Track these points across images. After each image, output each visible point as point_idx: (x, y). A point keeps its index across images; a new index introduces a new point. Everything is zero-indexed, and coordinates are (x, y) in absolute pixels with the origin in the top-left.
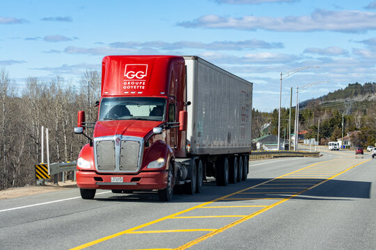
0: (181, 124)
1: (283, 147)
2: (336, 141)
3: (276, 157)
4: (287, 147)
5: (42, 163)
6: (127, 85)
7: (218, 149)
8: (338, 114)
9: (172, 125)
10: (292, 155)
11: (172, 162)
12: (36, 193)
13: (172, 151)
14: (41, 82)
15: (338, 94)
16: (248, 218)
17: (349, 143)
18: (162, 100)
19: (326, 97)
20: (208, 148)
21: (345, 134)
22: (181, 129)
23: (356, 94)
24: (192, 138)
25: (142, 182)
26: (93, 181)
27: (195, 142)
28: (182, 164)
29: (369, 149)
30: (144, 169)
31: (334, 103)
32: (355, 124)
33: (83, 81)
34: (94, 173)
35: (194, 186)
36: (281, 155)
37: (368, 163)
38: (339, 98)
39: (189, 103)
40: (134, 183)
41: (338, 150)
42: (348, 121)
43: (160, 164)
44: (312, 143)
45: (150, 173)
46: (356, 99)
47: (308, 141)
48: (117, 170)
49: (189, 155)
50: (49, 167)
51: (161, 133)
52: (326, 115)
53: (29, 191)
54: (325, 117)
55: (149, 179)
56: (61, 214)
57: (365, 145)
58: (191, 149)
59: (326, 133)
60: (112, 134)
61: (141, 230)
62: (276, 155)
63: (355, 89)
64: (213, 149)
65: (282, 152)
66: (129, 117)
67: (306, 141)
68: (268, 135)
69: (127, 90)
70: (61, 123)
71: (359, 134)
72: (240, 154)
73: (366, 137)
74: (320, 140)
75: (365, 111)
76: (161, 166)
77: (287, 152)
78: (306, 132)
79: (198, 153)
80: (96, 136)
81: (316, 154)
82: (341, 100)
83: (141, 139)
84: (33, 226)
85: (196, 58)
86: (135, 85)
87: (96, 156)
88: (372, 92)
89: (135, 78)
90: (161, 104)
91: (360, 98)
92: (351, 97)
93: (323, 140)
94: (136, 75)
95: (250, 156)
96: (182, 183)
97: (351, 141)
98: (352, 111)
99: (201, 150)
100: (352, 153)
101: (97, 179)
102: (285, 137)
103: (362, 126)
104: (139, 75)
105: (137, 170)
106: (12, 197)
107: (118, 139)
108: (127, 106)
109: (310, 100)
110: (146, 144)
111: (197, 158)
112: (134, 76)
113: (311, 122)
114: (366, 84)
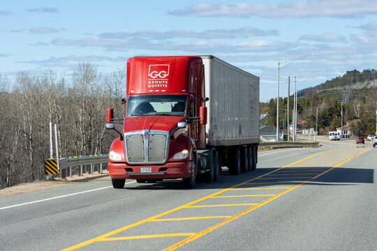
0: (202, 119)
1: (282, 138)
2: (336, 130)
3: (276, 148)
4: (285, 138)
5: (51, 158)
6: (151, 84)
7: (231, 141)
8: (336, 103)
9: (193, 119)
10: (291, 145)
11: (194, 154)
12: (48, 187)
13: (193, 143)
14: (32, 76)
15: (337, 81)
16: (258, 206)
17: (349, 133)
18: (184, 97)
19: (324, 86)
20: (223, 140)
21: (344, 124)
22: (201, 122)
23: (354, 82)
24: (210, 131)
25: (169, 171)
26: (124, 172)
27: (213, 134)
28: (202, 155)
29: (369, 138)
30: (170, 160)
31: (332, 92)
32: (354, 113)
33: (75, 74)
34: (125, 165)
35: (212, 175)
36: (281, 146)
37: (370, 152)
38: (337, 86)
39: (207, 99)
40: (162, 173)
41: (338, 140)
42: (347, 109)
43: (184, 155)
44: (311, 133)
45: (176, 163)
46: (355, 87)
47: (307, 131)
48: (146, 162)
49: (208, 146)
50: (58, 162)
51: (185, 127)
52: (324, 104)
53: (41, 186)
54: (323, 106)
55: (175, 169)
56: (80, 206)
57: (366, 134)
58: (209, 141)
59: (324, 123)
60: (140, 129)
61: (162, 217)
62: (275, 146)
63: (353, 76)
64: (228, 140)
65: (281, 143)
66: (154, 113)
67: (305, 132)
68: (265, 126)
69: (151, 88)
70: (55, 118)
71: (359, 123)
72: (249, 145)
73: (366, 126)
74: (318, 130)
75: (364, 99)
76: (185, 157)
77: (286, 143)
78: (304, 122)
79: (215, 145)
80: (126, 131)
81: (315, 145)
82: (339, 88)
83: (167, 133)
84: (59, 217)
85: (212, 57)
86: (158, 83)
87: (126, 149)
88: (371, 79)
89: (158, 77)
90: (183, 101)
91: (358, 86)
92: (350, 85)
93: (321, 130)
94: (159, 75)
95: (259, 147)
96: (203, 172)
97: (351, 130)
98: (350, 99)
99: (218, 141)
100: (352, 143)
101: (127, 170)
102: (283, 127)
103: (361, 114)
104: (162, 74)
105: (164, 161)
106: (26, 192)
107: (146, 134)
108: (152, 103)
109: (307, 89)
110: (171, 137)
111: (214, 149)
112: (157, 75)
113: (309, 112)
114: (365, 71)
